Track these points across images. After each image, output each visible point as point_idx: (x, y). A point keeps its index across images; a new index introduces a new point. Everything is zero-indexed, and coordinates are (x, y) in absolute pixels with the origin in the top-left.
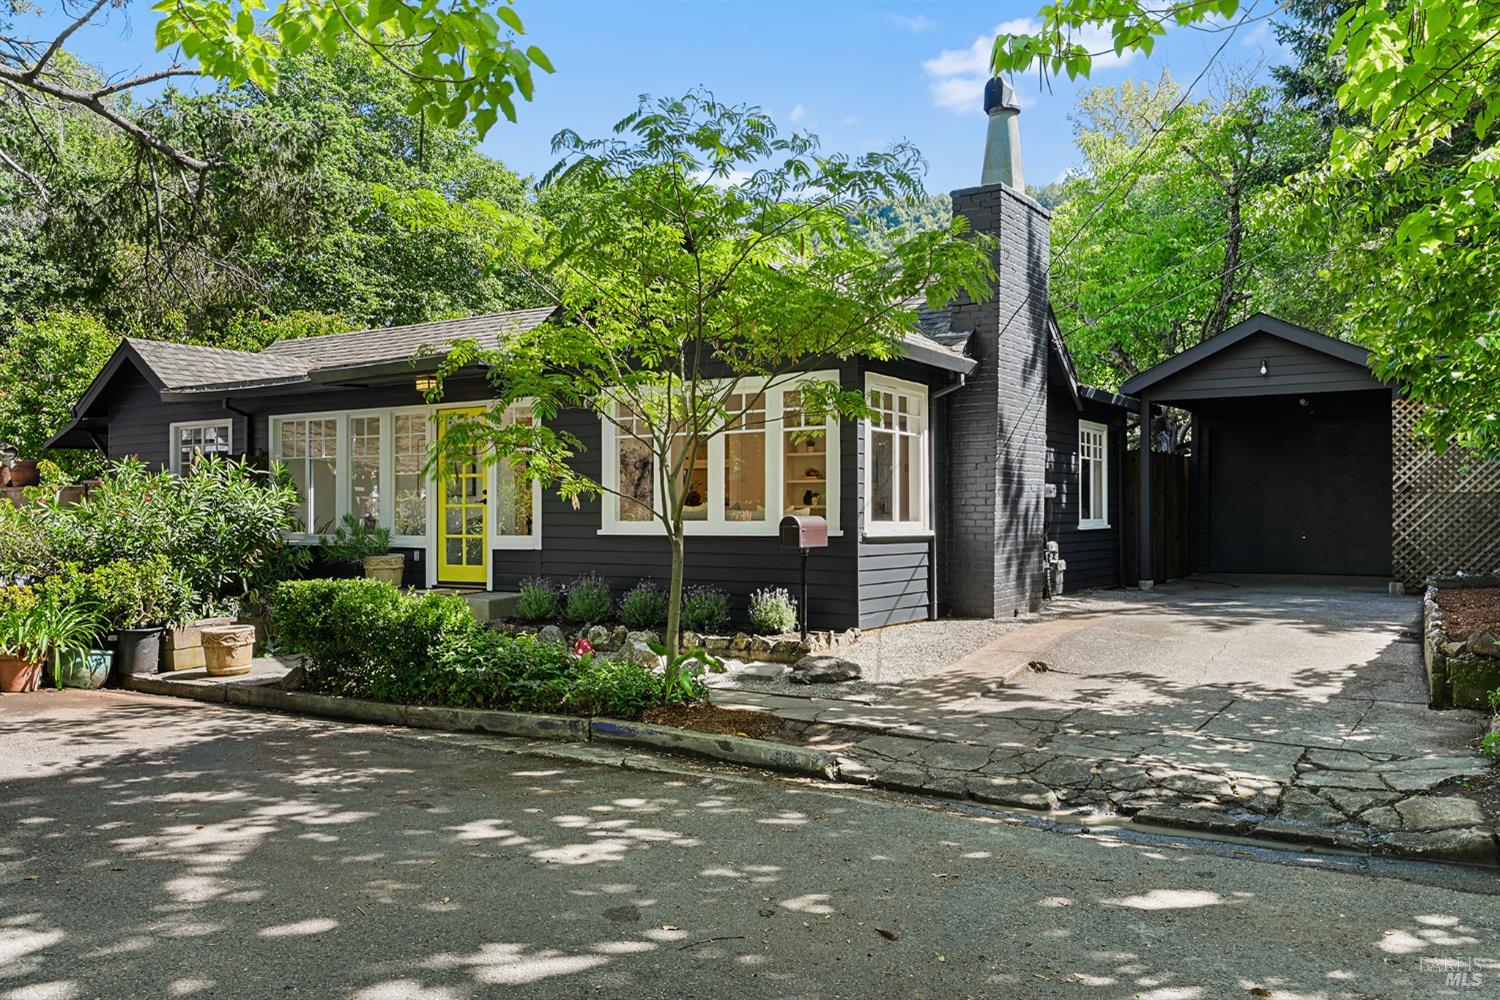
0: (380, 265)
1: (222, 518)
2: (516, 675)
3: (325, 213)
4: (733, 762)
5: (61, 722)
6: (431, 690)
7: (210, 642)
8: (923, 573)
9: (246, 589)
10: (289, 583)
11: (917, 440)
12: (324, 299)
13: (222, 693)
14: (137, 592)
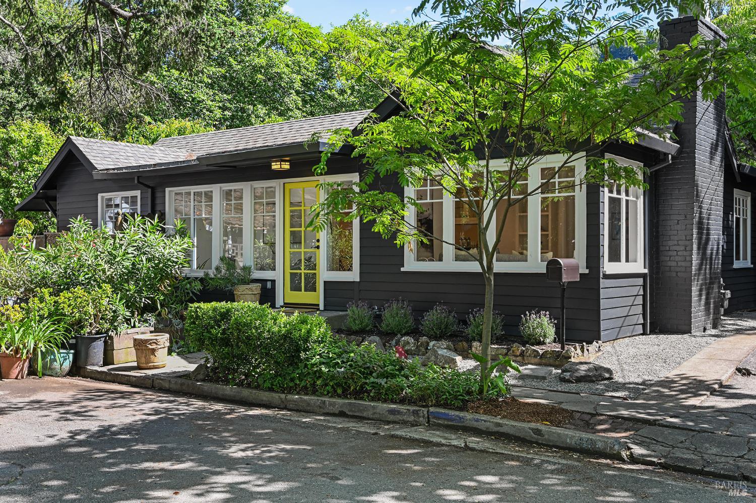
0: (221, 89)
1: (144, 259)
2: (367, 374)
3: (208, 47)
4: (544, 445)
5: (50, 403)
6: (303, 384)
7: (140, 345)
8: (640, 300)
9: (159, 308)
10: (196, 305)
11: (636, 203)
12: (186, 111)
13: (150, 381)
14: (91, 310)
